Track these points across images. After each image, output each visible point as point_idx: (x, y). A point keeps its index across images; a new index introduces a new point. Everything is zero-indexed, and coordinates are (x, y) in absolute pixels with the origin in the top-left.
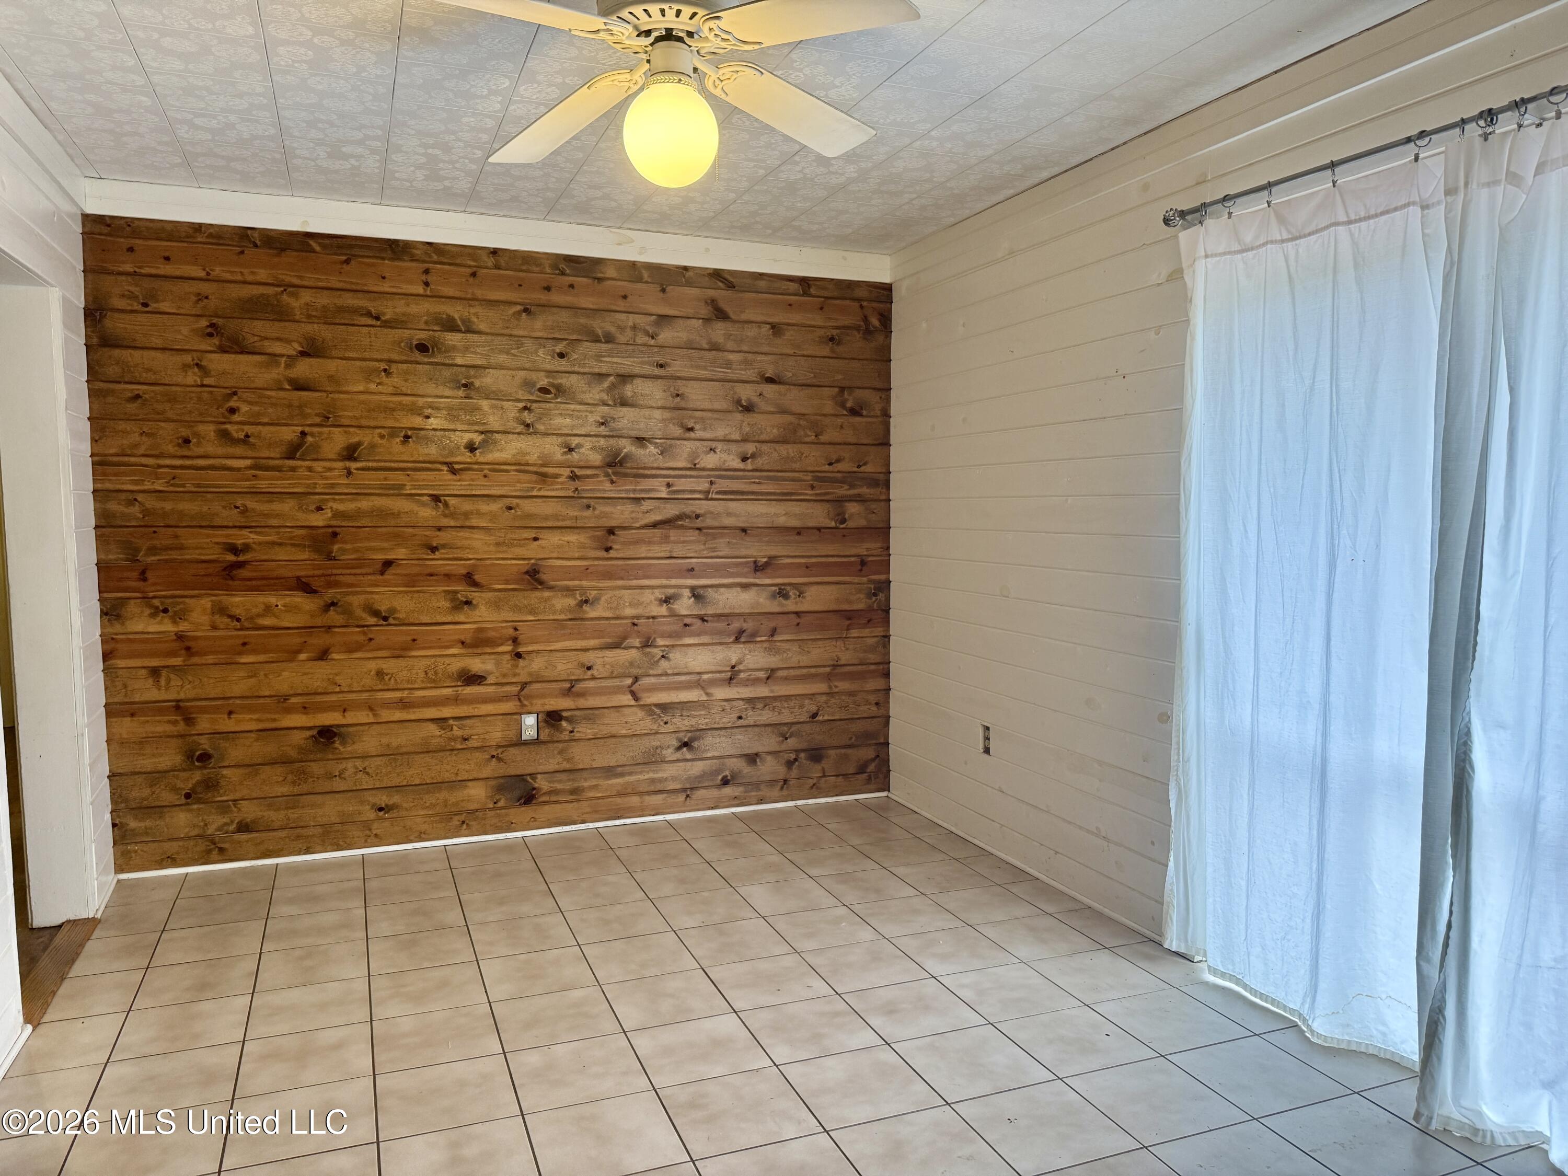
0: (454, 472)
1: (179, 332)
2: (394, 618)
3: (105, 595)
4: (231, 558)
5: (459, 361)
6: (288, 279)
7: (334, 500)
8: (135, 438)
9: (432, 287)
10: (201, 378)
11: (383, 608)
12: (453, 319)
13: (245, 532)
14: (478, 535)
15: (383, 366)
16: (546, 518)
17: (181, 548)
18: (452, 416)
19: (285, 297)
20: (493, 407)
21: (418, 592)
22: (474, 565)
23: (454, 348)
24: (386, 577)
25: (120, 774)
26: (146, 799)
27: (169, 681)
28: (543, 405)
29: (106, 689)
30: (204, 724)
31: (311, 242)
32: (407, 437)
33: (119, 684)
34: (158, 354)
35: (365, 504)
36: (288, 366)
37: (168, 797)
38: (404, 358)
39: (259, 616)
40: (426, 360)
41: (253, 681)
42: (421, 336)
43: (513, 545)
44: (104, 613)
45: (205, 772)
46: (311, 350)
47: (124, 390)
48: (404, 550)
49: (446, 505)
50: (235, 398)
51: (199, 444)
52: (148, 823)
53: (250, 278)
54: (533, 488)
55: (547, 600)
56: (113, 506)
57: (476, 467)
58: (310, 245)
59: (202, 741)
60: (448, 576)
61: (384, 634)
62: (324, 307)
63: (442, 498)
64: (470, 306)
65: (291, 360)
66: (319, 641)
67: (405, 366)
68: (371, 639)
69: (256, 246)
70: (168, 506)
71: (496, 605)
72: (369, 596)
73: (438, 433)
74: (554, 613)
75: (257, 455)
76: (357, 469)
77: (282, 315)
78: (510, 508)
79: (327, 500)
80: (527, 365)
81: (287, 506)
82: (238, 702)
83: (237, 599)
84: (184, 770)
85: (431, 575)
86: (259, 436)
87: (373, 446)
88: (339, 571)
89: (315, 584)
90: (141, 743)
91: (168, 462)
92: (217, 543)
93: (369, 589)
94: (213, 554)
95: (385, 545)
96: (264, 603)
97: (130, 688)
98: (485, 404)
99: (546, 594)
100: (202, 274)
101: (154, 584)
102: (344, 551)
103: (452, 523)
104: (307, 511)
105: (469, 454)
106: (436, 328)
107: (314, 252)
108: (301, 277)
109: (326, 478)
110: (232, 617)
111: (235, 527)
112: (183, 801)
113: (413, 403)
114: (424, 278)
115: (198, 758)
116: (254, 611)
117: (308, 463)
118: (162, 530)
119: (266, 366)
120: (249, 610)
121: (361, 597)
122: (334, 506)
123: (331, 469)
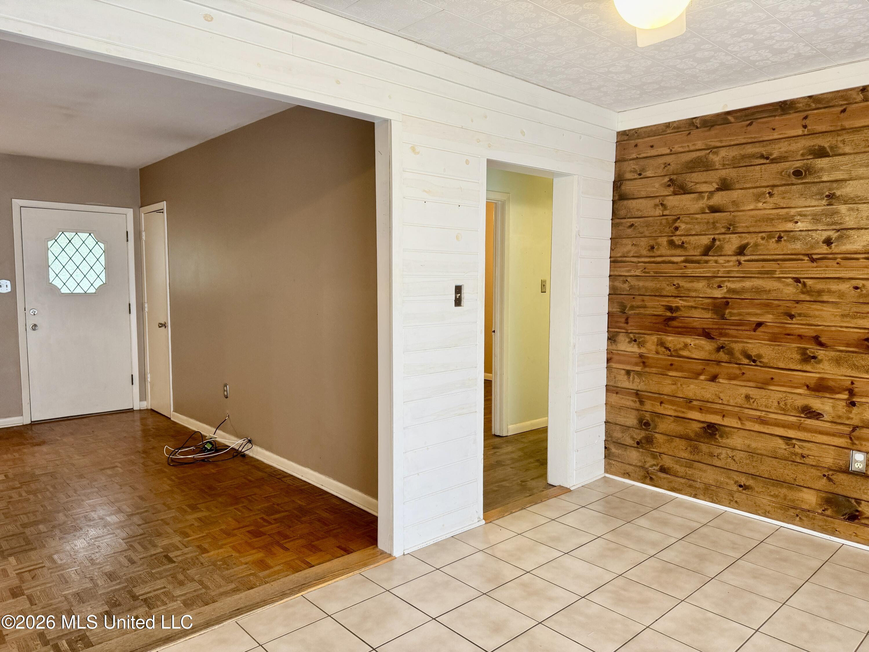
0: (813, 260)
1: (654, 187)
2: (760, 362)
3: (611, 330)
4: (669, 314)
5: (825, 178)
6: (713, 144)
7: (729, 281)
8: (629, 247)
9: (809, 128)
10: (663, 211)
11: (753, 353)
12: (824, 148)
13: (677, 299)
14: (826, 308)
15: (768, 190)
17: (645, 307)
18: (815, 219)
19: (711, 156)
20: (850, 210)
21: (779, 345)
22: (822, 330)
23: (822, 169)
24: (757, 333)
25: (609, 423)
26: (619, 439)
27: (634, 378)
29: (607, 377)
30: (648, 406)
31: (730, 118)
32: (780, 237)
33: (613, 376)
34: (643, 201)
35: (748, 284)
36: (709, 198)
37: (629, 441)
38: (784, 182)
40: (800, 181)
41: (674, 387)
42: (798, 164)
43: (855, 318)
44: (609, 339)
45: (647, 432)
46: (724, 186)
47: (627, 222)
48: (771, 316)
49: (804, 284)
50: (679, 221)
51: (658, 249)
52: (620, 452)
53: (692, 148)
56: (618, 284)
57: (830, 256)
58: (728, 119)
59: (647, 415)
60: (800, 336)
61: (752, 371)
62: (733, 157)
63: (802, 280)
64: (839, 135)
65: (711, 194)
66: (713, 369)
67: (783, 188)
68: (743, 373)
69: (697, 128)
70: (641, 284)
71: (838, 362)
72: (745, 345)
73: (803, 233)
75: (687, 254)
76: (745, 261)
77: (708, 167)
78: (856, 288)
79: (724, 281)
81: (700, 285)
82: (666, 397)
83: (670, 338)
84: (637, 429)
85: (789, 335)
86: (689, 243)
87: (756, 245)
88: (725, 327)
89: (714, 333)
90: (619, 409)
91: (643, 259)
92: (663, 305)
93: (745, 340)
94: (660, 311)
95: (758, 311)
96: (684, 342)
97: (617, 379)
98: (843, 208)
100: (668, 151)
101: (631, 326)
102: (731, 314)
103: (808, 298)
104: (712, 288)
105: (826, 247)
106: (809, 157)
107: (730, 123)
108: (721, 141)
109: (726, 267)
110: (666, 348)
111: (672, 296)
112: (636, 445)
113: (787, 213)
114: (804, 122)
115: (644, 424)
116: (679, 346)
117: (716, 258)
118: (637, 297)
119: (698, 199)
120: (675, 345)
121: (741, 345)
122: (729, 285)
123: (728, 261)
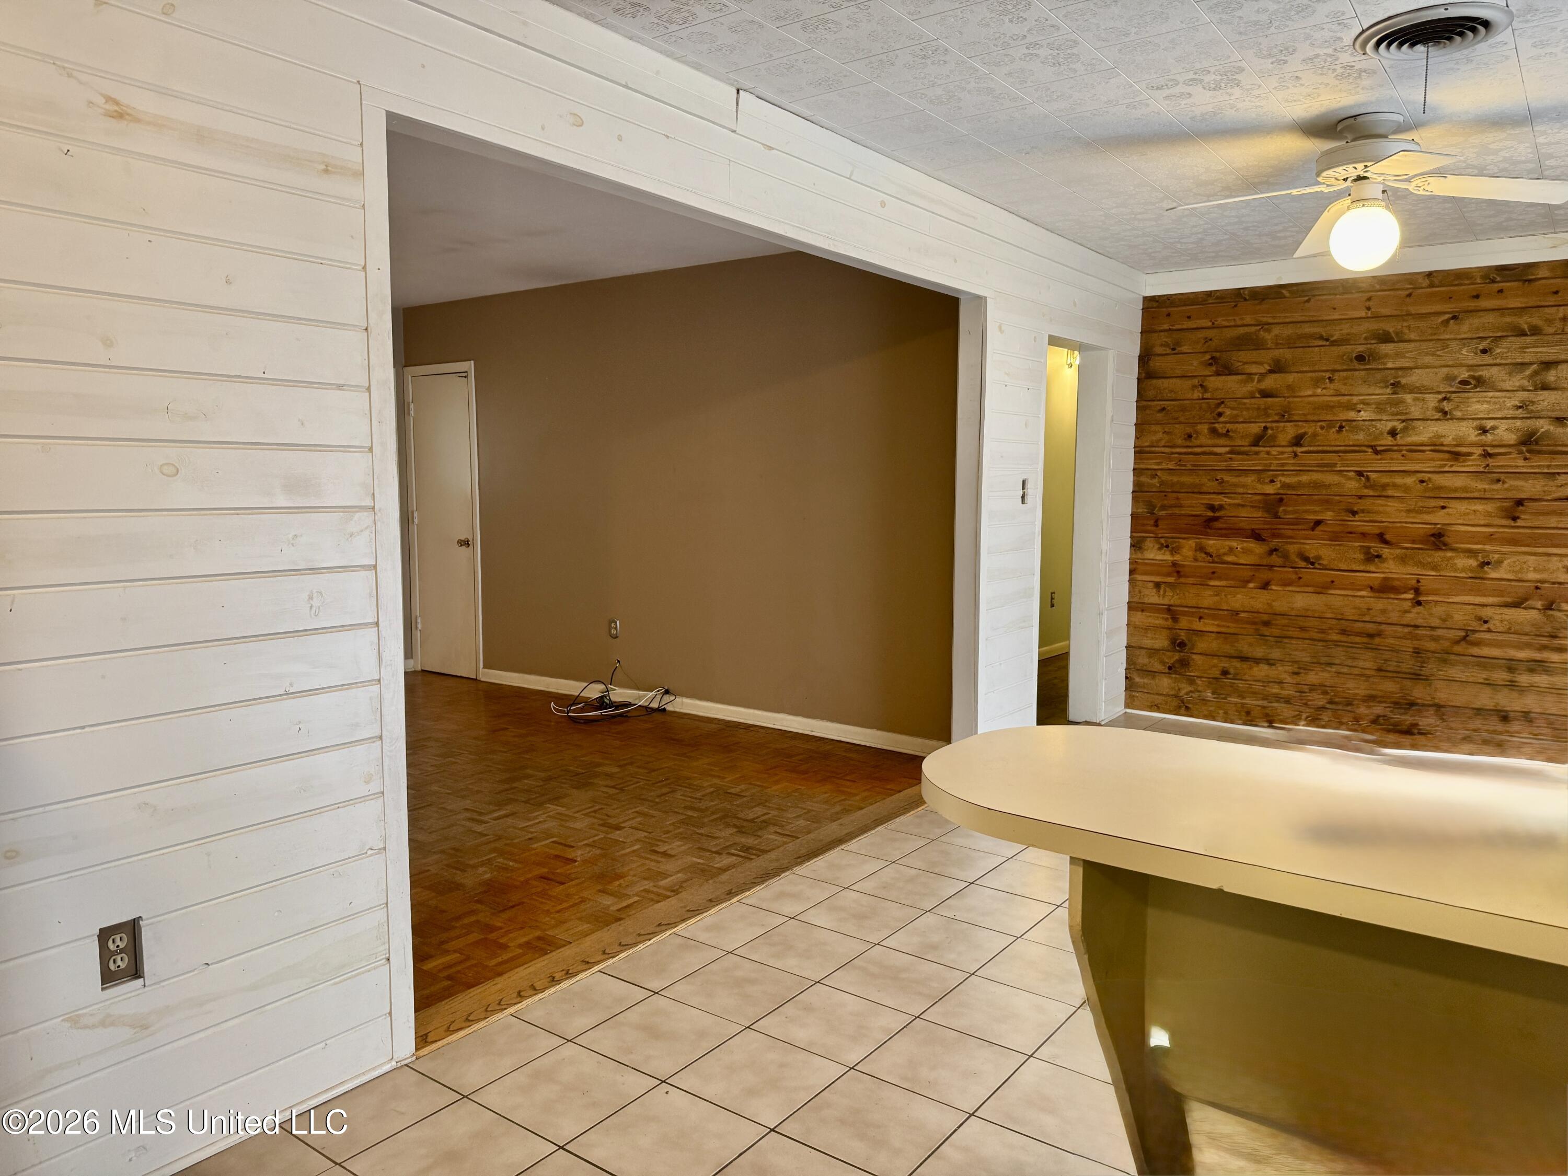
0: (1376, 452)
1: (1192, 365)
2: (1319, 564)
3: (1134, 534)
4: (1210, 514)
5: (1390, 365)
6: (1264, 320)
7: (1283, 475)
8: (1160, 435)
9: (1373, 310)
10: (1203, 393)
11: (1312, 555)
12: (1389, 333)
13: (1220, 497)
14: (1391, 503)
15: (1328, 375)
16: (1456, 490)
17: (1181, 506)
18: (1380, 408)
19: (1262, 333)
20: (1416, 399)
21: (1339, 545)
22: (1387, 527)
23: (1386, 355)
24: (1316, 532)
25: (1132, 647)
26: (1146, 665)
27: (1165, 592)
28: (1463, 395)
29: (1129, 592)
30: (1184, 623)
31: (1284, 292)
32: (1341, 427)
33: (1137, 590)
34: (1178, 381)
35: (1305, 478)
36: (1259, 381)
37: (1158, 667)
38: (1345, 367)
39: (1225, 554)
40: (1362, 367)
41: (1217, 598)
42: (1361, 348)
43: (1421, 512)
44: (1132, 546)
45: (1182, 654)
46: (1278, 368)
47: (1157, 405)
48: (1331, 513)
49: (1368, 478)
50: (1223, 406)
51: (1196, 438)
52: (1146, 681)
53: (1239, 323)
54: (1446, 465)
55: (1451, 558)
56: (1143, 479)
57: (1395, 448)
58: (1282, 293)
59: (1182, 634)
60: (1364, 535)
61: (1310, 574)
62: (1288, 336)
63: (1365, 474)
64: (1404, 320)
65: (1262, 376)
66: (1265, 575)
67: (1345, 374)
68: (1300, 578)
69: (1245, 300)
70: (1175, 479)
71: (1403, 560)
72: (1302, 546)
73: (1367, 423)
74: (1456, 570)
75: (1232, 444)
76: (1302, 452)
77: (1258, 345)
78: (1422, 481)
79: (1278, 475)
80: (1451, 363)
81: (1249, 479)
82: (1206, 611)
83: (1211, 542)
84: (1168, 651)
85: (1351, 533)
86: (1235, 431)
87: (1315, 435)
88: (1280, 527)
89: (1265, 534)
90: (1146, 629)
91: (1178, 450)
92: (1202, 504)
93: (1302, 541)
94: (1199, 511)
95: (1317, 509)
96: (1228, 546)
97: (1142, 594)
98: (1409, 398)
99: (1449, 554)
100: (1210, 324)
101: (1162, 529)
102: (1285, 512)
103: (1371, 493)
104: (1263, 483)
105: (1390, 438)
106: (1373, 342)
107: (1285, 297)
108: (1274, 317)
109: (1279, 459)
110: (1207, 554)
111: (1214, 493)
112: (1167, 671)
113: (1349, 401)
114: (1367, 304)
115: (1178, 645)
116: (1222, 551)
117: (1268, 449)
118: (1170, 494)
119: (1245, 382)
120: (1218, 550)
121: (1296, 546)
122: (1283, 479)
123: (1283, 453)
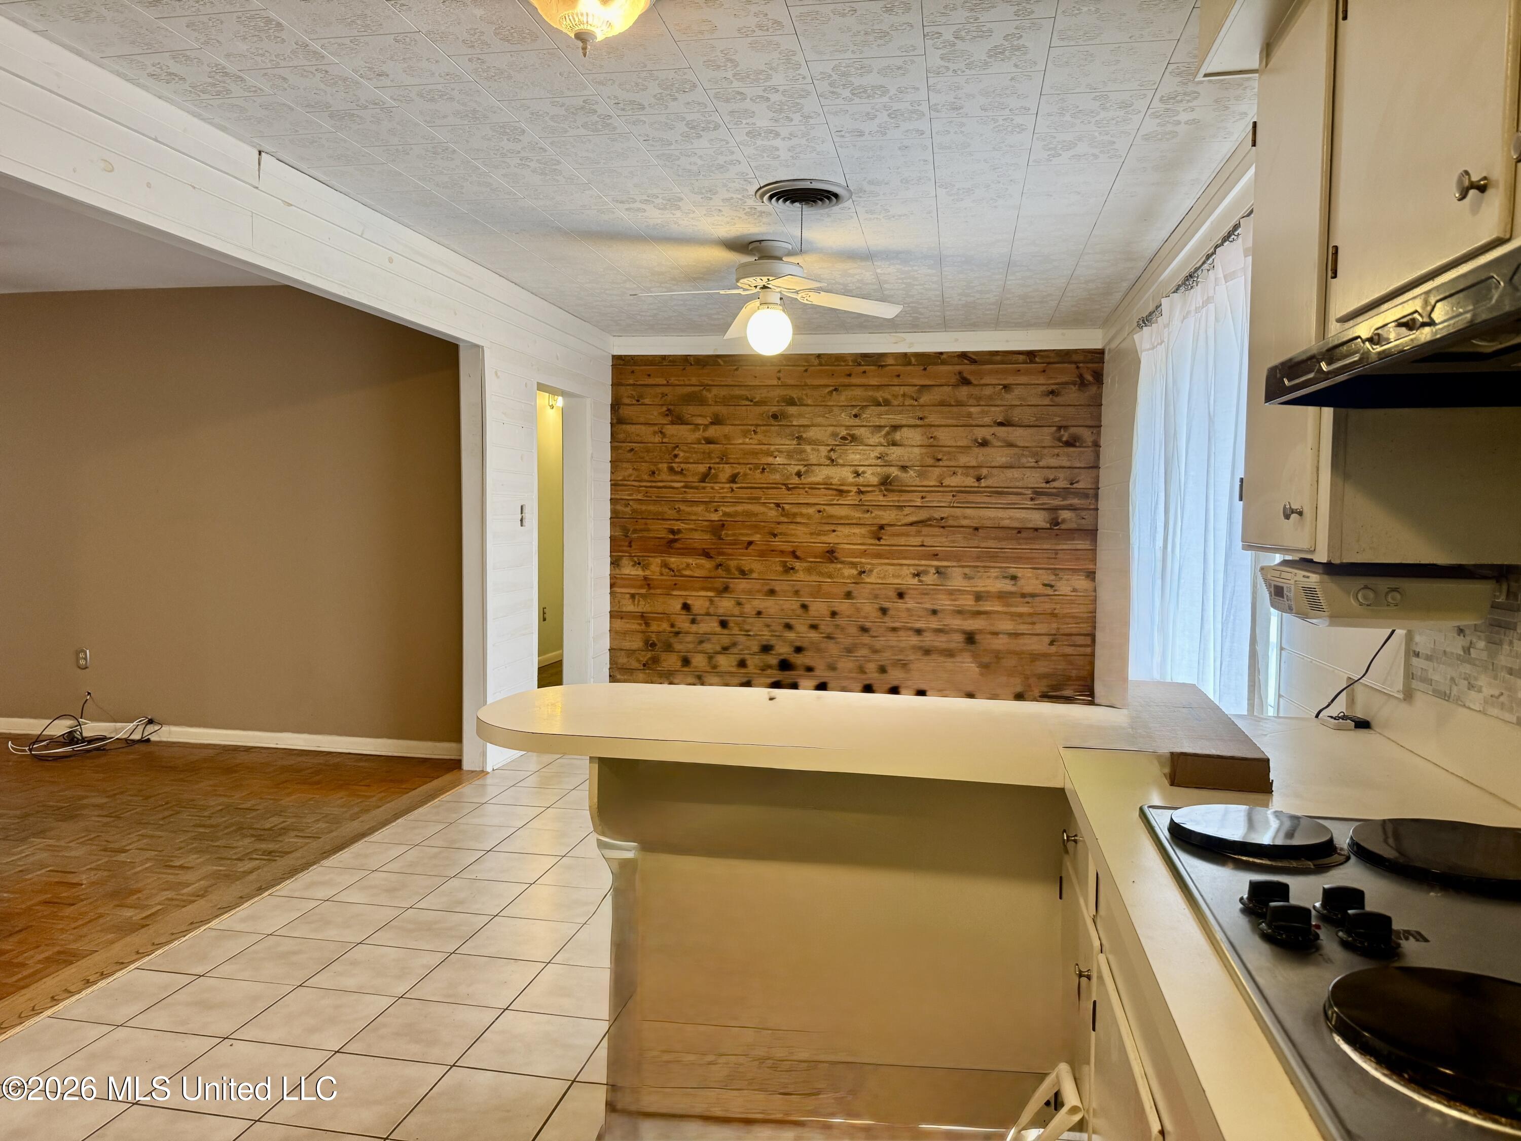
0: (788, 489)
1: (652, 414)
2: (751, 575)
3: (613, 554)
4: (671, 536)
5: (795, 423)
6: (706, 382)
7: (724, 506)
8: (630, 471)
9: (782, 380)
10: (662, 438)
11: (746, 568)
12: (793, 398)
13: (678, 523)
14: (800, 528)
15: (753, 428)
16: (841, 518)
17: (648, 530)
18: (789, 455)
19: (704, 392)
20: (813, 449)
21: (766, 560)
22: (797, 546)
23: (792, 415)
24: (749, 551)
25: (614, 649)
26: (624, 664)
27: (639, 601)
28: (843, 447)
29: (611, 603)
30: (654, 627)
31: (720, 361)
32: (764, 469)
33: (616, 601)
34: (643, 427)
35: (739, 508)
36: (704, 430)
37: (635, 665)
38: (765, 423)
39: (683, 569)
40: (776, 423)
42: (775, 409)
43: (819, 535)
44: (612, 563)
45: (654, 653)
46: (717, 421)
47: (627, 446)
48: (759, 536)
49: (783, 509)
50: (677, 449)
51: (659, 475)
52: (625, 677)
53: (687, 383)
54: (834, 499)
55: (840, 569)
56: (619, 507)
57: (801, 486)
58: (718, 362)
59: (653, 636)
60: (782, 552)
62: (724, 396)
63: (781, 505)
64: (803, 389)
65: (706, 427)
67: (765, 428)
69: (691, 365)
70: (644, 508)
71: (809, 571)
72: (739, 562)
73: (781, 466)
74: (844, 578)
75: (686, 480)
76: (737, 488)
77: (702, 402)
78: (819, 511)
79: (720, 506)
80: (834, 424)
81: (699, 509)
83: (673, 560)
84: (643, 651)
85: (773, 551)
86: (688, 470)
87: (745, 475)
88: (723, 546)
89: (712, 553)
90: (625, 633)
91: (645, 484)
92: (665, 528)
93: (739, 558)
94: (663, 534)
95: (749, 532)
96: (686, 562)
97: (621, 604)
98: (808, 448)
99: (839, 566)
100: (665, 382)
101: (635, 549)
102: (727, 535)
103: (786, 520)
104: (709, 512)
105: (797, 478)
106: (783, 404)
107: (720, 365)
108: (713, 381)
109: (721, 493)
110: (670, 569)
111: (674, 520)
112: (642, 668)
113: (768, 449)
114: (778, 375)
115: (650, 645)
116: (681, 567)
117: (712, 485)
118: (640, 520)
119: (694, 431)
120: (678, 566)
121: (736, 562)
122: (724, 509)
123: (723, 488)
